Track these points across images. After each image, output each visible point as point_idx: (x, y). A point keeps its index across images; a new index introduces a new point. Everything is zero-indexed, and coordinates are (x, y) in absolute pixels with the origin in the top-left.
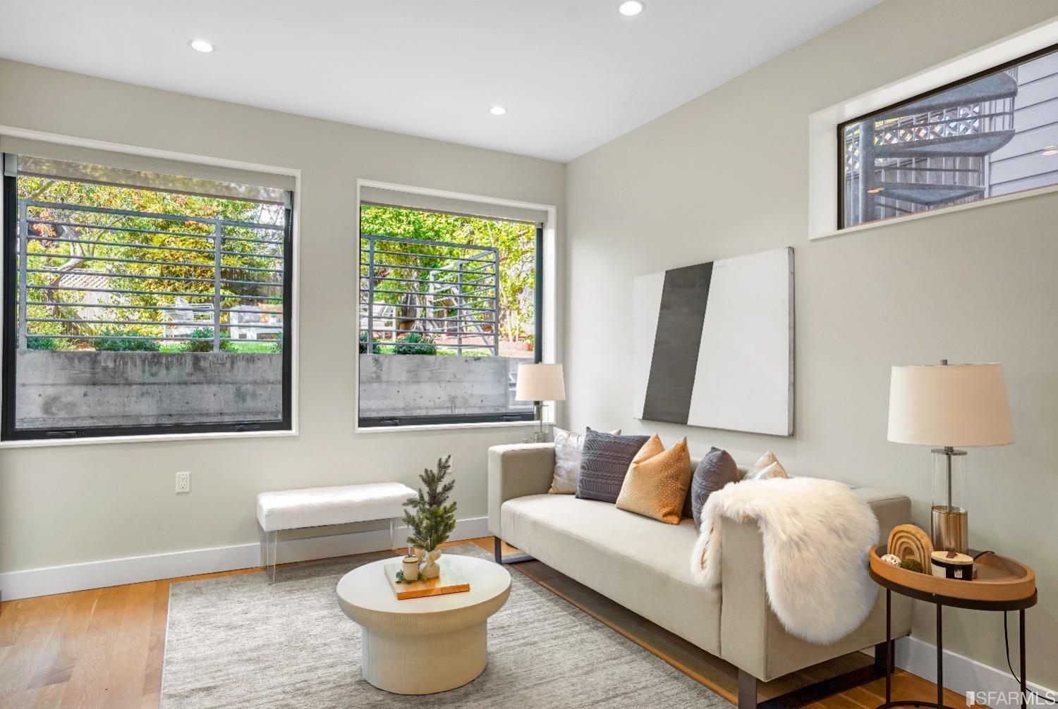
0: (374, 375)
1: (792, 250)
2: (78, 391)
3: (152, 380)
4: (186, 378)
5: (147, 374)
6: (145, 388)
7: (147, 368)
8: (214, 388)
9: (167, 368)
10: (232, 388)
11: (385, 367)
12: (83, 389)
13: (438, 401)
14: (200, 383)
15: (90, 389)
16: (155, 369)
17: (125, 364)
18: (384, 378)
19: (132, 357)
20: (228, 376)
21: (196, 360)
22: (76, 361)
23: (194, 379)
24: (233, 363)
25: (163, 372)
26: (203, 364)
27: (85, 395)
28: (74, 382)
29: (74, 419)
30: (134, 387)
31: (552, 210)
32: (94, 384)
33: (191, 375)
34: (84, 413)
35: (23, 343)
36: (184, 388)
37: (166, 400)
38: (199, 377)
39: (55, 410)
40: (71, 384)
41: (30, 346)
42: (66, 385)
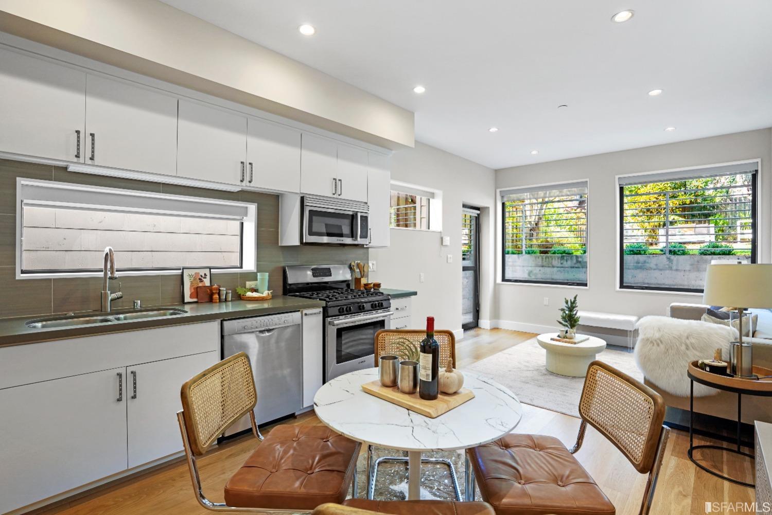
0: (667, 266)
2: (538, 269)
4: (573, 265)
5: (559, 264)
7: (559, 261)
9: (567, 261)
11: (675, 262)
14: (579, 268)
15: (541, 268)
16: (562, 262)
17: (552, 259)
18: (674, 268)
19: (554, 257)
22: (537, 258)
23: (576, 266)
25: (565, 263)
27: (540, 270)
28: (537, 266)
29: (537, 279)
32: (543, 266)
33: (575, 264)
34: (539, 277)
35: (524, 252)
36: (573, 269)
37: (566, 274)
38: (579, 265)
39: (531, 275)
40: (536, 266)
41: (526, 253)
42: (534, 267)
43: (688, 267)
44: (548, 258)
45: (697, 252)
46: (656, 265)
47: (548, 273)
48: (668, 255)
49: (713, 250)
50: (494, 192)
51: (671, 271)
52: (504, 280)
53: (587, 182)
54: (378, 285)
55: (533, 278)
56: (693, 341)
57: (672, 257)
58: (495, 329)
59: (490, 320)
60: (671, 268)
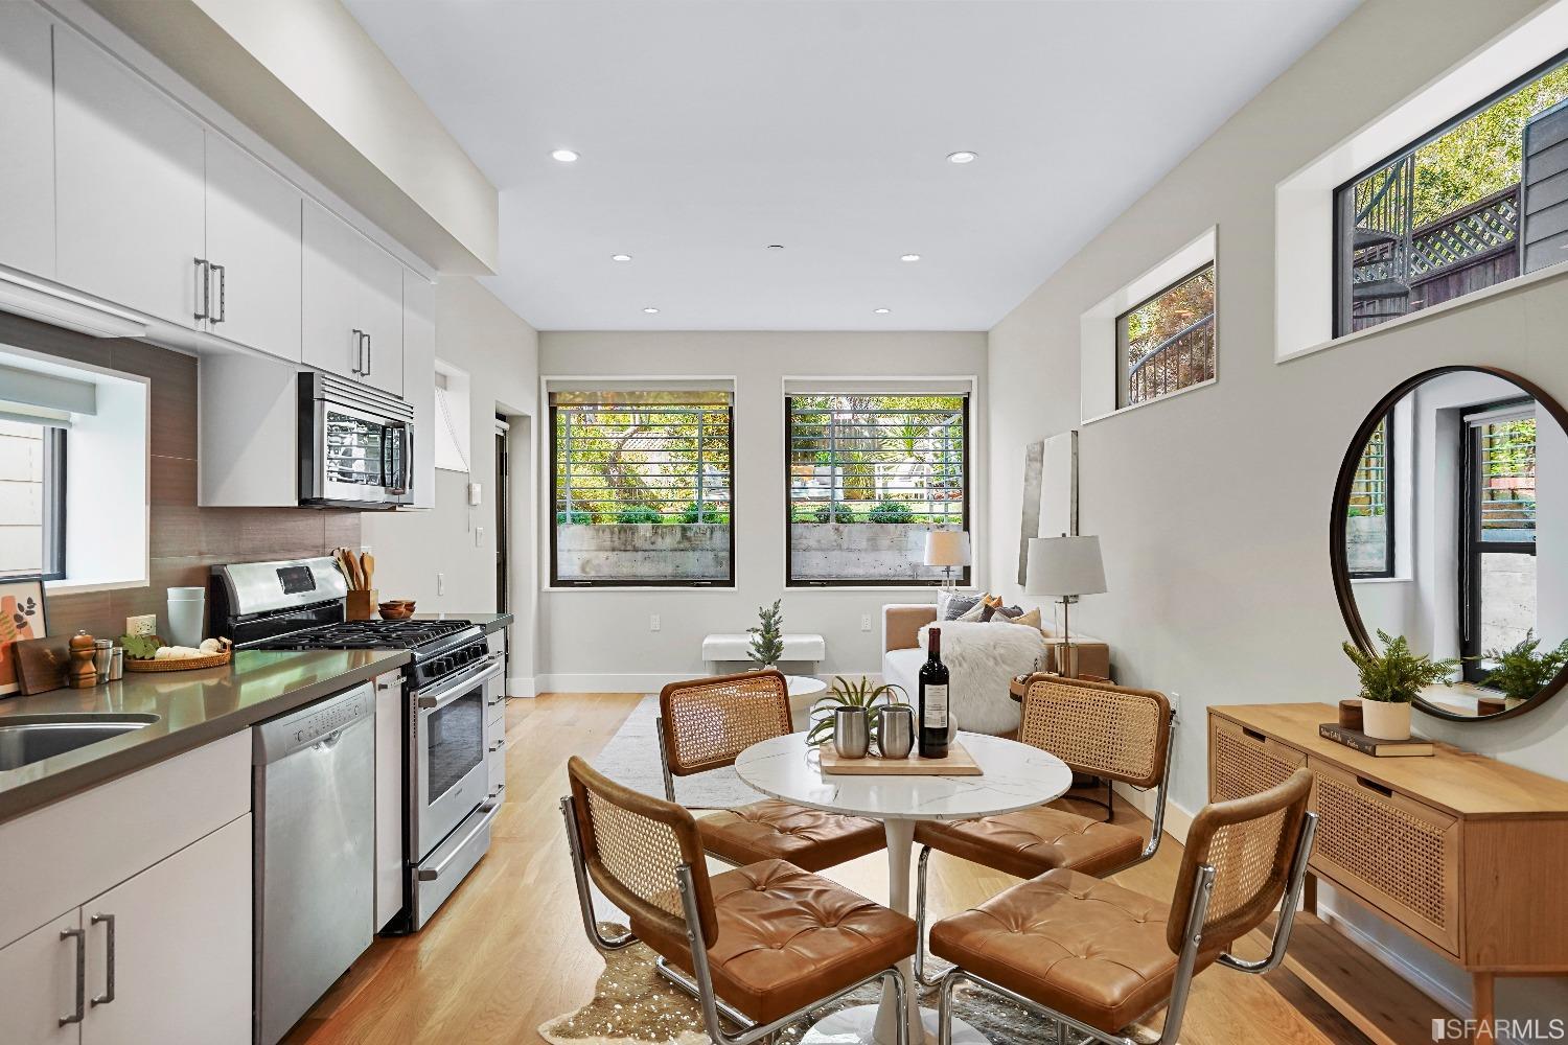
1: (1076, 433)
2: (602, 555)
3: (652, 547)
4: (676, 546)
5: (648, 543)
6: (647, 554)
7: (647, 537)
8: (697, 554)
10: (710, 555)
11: (845, 535)
12: (606, 554)
13: (898, 569)
14: (685, 550)
15: (610, 554)
18: (845, 546)
19: (638, 528)
20: (707, 544)
21: (684, 529)
23: (682, 546)
24: (712, 533)
25: (659, 541)
26: (688, 534)
27: (607, 559)
30: (640, 553)
31: (974, 379)
32: (613, 550)
33: (679, 543)
34: (606, 573)
35: (569, 518)
36: (675, 553)
37: (663, 564)
38: (686, 544)
39: (587, 570)
40: (600, 550)
41: (574, 521)
42: (596, 550)
43: (864, 544)
44: (625, 531)
45: (866, 518)
46: (819, 541)
47: (628, 566)
48: (833, 523)
49: (889, 515)
50: (536, 381)
51: (839, 552)
52: (555, 582)
53: (733, 380)
54: (410, 607)
55: (592, 575)
56: (1002, 651)
57: (842, 526)
58: (543, 695)
59: (534, 675)
60: (840, 547)
